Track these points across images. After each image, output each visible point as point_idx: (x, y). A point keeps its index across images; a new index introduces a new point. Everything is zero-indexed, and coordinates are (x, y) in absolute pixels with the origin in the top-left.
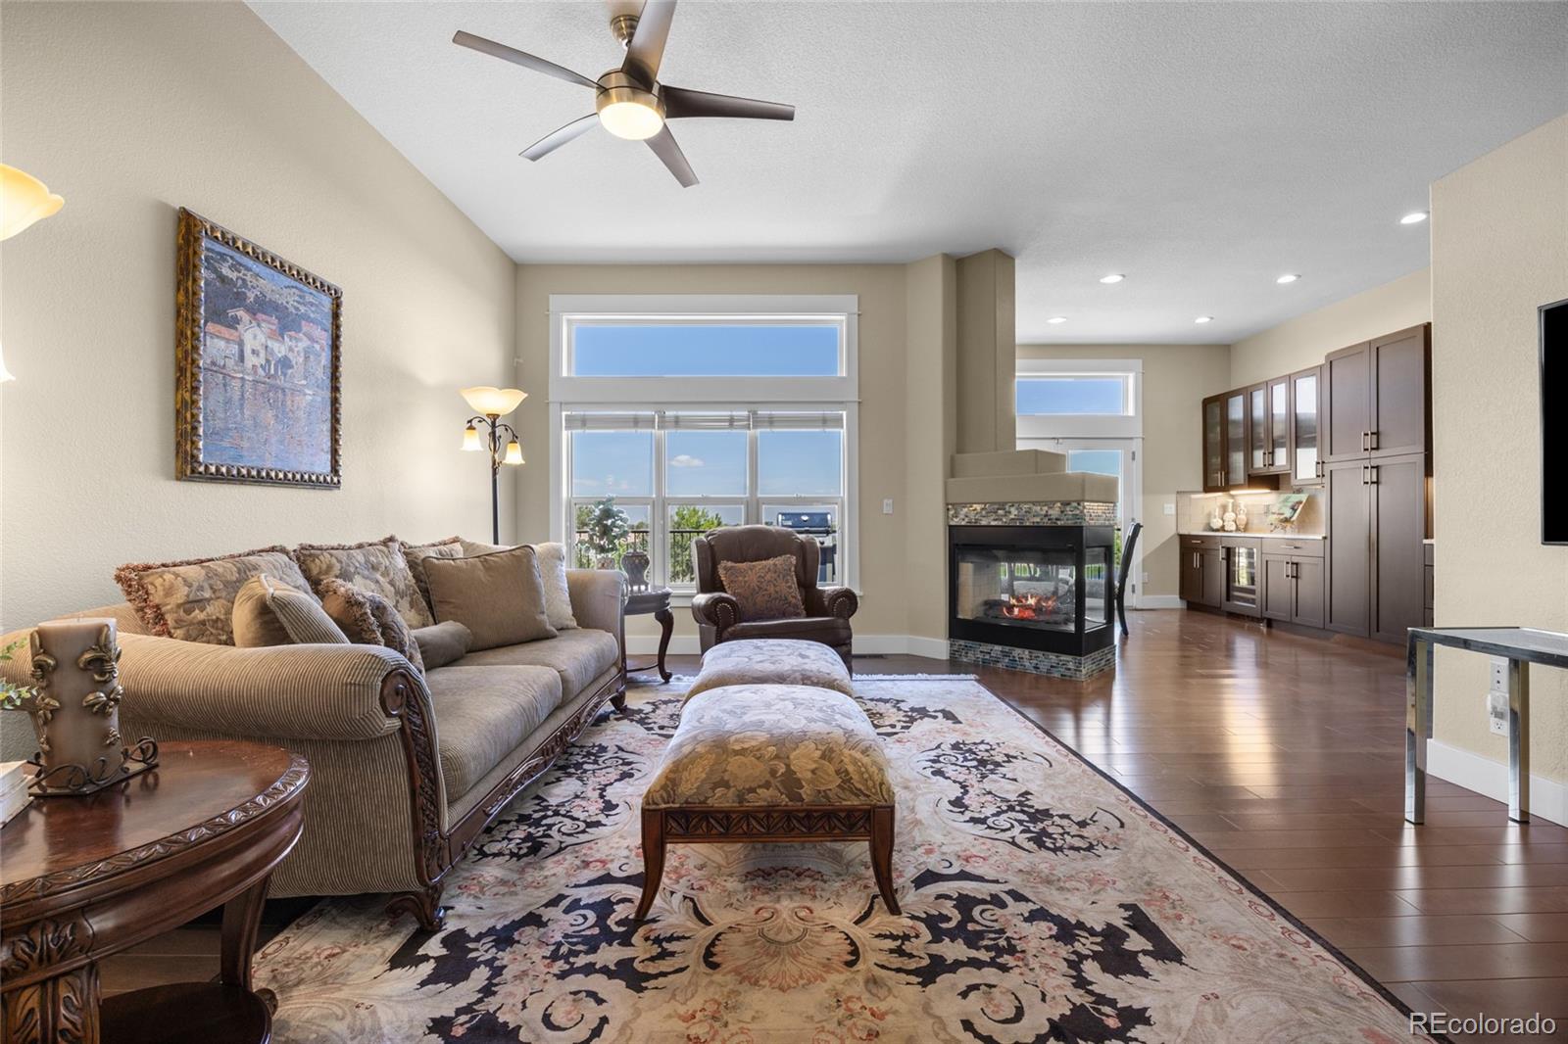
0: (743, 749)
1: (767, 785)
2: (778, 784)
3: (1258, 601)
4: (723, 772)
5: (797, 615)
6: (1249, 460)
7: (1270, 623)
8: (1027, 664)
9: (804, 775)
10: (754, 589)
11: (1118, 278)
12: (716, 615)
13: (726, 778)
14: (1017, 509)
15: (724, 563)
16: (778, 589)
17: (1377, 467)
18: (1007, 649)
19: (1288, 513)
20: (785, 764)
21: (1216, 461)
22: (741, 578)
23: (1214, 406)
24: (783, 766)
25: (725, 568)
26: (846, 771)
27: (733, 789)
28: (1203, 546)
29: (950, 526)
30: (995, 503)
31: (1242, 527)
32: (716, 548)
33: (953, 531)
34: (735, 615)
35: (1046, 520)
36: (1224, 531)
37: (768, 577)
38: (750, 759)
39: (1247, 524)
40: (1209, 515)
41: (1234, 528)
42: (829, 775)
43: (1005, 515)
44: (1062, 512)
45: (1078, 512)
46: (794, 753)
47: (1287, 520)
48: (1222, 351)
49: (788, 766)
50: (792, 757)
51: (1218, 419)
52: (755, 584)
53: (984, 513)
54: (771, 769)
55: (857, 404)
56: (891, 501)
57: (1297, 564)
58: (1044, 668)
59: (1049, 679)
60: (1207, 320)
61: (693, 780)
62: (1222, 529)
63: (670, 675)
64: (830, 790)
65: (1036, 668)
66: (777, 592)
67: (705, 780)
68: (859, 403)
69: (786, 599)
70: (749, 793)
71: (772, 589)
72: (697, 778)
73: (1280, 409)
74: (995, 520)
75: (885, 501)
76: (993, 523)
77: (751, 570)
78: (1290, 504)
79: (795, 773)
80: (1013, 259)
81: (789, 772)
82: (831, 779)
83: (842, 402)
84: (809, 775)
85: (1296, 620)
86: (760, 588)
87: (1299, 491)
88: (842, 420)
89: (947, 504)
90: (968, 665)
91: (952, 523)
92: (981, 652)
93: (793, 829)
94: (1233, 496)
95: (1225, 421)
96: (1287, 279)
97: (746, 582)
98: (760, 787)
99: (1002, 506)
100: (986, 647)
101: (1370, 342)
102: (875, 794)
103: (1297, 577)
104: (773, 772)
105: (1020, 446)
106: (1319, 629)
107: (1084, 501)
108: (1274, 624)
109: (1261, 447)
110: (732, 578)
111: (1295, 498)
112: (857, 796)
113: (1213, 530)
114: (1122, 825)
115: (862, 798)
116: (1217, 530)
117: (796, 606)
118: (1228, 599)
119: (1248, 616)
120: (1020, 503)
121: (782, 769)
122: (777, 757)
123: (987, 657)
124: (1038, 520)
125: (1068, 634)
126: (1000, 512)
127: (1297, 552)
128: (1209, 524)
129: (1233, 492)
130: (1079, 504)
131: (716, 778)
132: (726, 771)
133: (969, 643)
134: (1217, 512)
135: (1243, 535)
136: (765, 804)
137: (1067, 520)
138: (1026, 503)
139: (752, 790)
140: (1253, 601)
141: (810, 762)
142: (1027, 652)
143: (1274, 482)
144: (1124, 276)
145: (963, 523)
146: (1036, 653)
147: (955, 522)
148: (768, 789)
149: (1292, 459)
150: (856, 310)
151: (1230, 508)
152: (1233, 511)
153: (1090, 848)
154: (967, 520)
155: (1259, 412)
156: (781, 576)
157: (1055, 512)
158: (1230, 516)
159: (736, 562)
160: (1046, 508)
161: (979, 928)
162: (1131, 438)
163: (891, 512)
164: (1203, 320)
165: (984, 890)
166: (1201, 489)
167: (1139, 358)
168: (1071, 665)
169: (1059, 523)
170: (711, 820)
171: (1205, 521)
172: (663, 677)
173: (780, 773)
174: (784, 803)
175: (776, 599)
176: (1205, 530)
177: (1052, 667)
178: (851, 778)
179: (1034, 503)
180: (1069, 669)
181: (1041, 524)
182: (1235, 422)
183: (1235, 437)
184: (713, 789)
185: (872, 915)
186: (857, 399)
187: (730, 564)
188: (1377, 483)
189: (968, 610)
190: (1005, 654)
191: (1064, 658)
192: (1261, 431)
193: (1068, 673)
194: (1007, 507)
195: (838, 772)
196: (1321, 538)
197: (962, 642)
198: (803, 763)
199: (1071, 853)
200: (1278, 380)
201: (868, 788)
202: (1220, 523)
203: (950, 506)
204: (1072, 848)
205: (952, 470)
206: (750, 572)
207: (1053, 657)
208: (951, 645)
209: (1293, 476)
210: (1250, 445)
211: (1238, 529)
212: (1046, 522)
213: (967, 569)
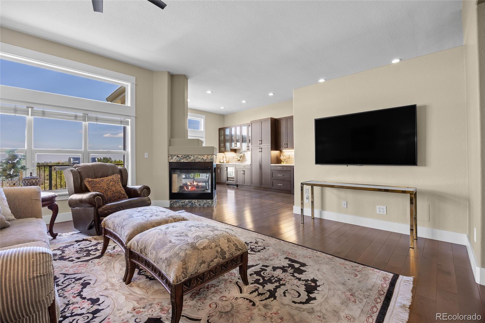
0: (204, 247)
1: (216, 257)
2: (219, 255)
3: (235, 181)
4: (202, 258)
5: (125, 198)
6: (231, 145)
7: (237, 186)
8: (197, 204)
9: (226, 249)
10: (106, 189)
11: (210, 92)
12: (95, 202)
13: (204, 260)
14: (193, 157)
15: (87, 179)
16: (116, 188)
17: (261, 148)
18: (190, 200)
19: (239, 159)
20: (220, 248)
21: (222, 145)
22: (98, 185)
23: (222, 130)
24: (219, 248)
25: (88, 181)
26: (236, 244)
27: (207, 263)
28: (221, 167)
29: (169, 162)
30: (185, 155)
31: (227, 162)
32: (82, 173)
33: (171, 164)
34: (103, 201)
35: (202, 160)
36: (224, 163)
37: (111, 184)
38: (208, 250)
39: (229, 161)
40: (220, 159)
41: (226, 162)
42: (232, 247)
43: (189, 159)
44: (207, 158)
45: (212, 158)
46: (221, 242)
47: (239, 160)
48: (222, 116)
49: (221, 248)
50: (220, 244)
51: (223, 134)
52: (106, 187)
53: (182, 158)
54: (216, 251)
55: (135, 117)
56: (147, 153)
57: (244, 171)
58: (202, 204)
59: (203, 207)
60: (223, 108)
61: (193, 265)
62: (223, 163)
63: (56, 235)
64: (233, 252)
65: (200, 205)
66: (116, 190)
67: (197, 263)
68: (136, 117)
69: (120, 192)
70: (211, 262)
71: (114, 189)
72: (194, 264)
73: (238, 133)
74: (186, 160)
75: (145, 154)
76: (185, 161)
77: (103, 181)
78: (239, 156)
79: (223, 250)
80: (187, 79)
81: (222, 250)
82: (233, 248)
83: (129, 116)
84: (227, 249)
85: (244, 184)
86: (109, 189)
87: (241, 153)
88: (129, 122)
89: (169, 155)
90: (177, 207)
91: (170, 161)
92: (181, 203)
93: (223, 270)
94: (225, 154)
95: (225, 135)
96: (244, 102)
97: (101, 187)
98: (214, 259)
99: (188, 156)
100: (183, 201)
101: (260, 120)
102: (244, 248)
103: (244, 174)
104: (217, 252)
105: (189, 138)
106: (249, 186)
107: (213, 155)
108: (238, 186)
109: (234, 142)
110: (93, 185)
111: (241, 155)
112: (239, 251)
113: (221, 163)
114: (264, 241)
115: (241, 251)
116: (222, 163)
117: (124, 195)
118: (227, 181)
119: (232, 185)
120: (194, 155)
121: (219, 250)
122: (216, 246)
123: (183, 204)
124: (200, 160)
125: (208, 193)
126: (188, 158)
127: (244, 168)
128: (220, 161)
129: (225, 153)
130: (212, 156)
131: (200, 261)
132: (203, 257)
133: (177, 200)
134: (222, 158)
135: (228, 164)
136: (216, 264)
137: (209, 160)
138: (196, 155)
139: (212, 261)
140: (233, 181)
141: (226, 244)
142: (197, 200)
143: (235, 151)
144: (212, 92)
145: (175, 161)
146: (199, 200)
147: (172, 161)
148: (217, 258)
149: (241, 145)
150: (135, 83)
151: (224, 157)
152: (225, 158)
153: (265, 248)
154: (176, 160)
155: (233, 133)
156: (117, 183)
157: (205, 158)
158: (225, 159)
159: (93, 179)
160: (202, 157)
161: (268, 278)
162: (202, 137)
163: (147, 158)
164: (222, 108)
165: (258, 268)
166: (218, 152)
167: (204, 115)
168: (210, 203)
169: (206, 161)
170: (198, 279)
171: (219, 160)
172: (52, 236)
173: (219, 251)
174: (221, 262)
175: (116, 192)
176: (219, 163)
177: (204, 204)
178: (238, 246)
179: (198, 155)
180: (210, 204)
181: (201, 161)
182: (227, 135)
183: (227, 139)
184: (200, 266)
185: (242, 288)
186: (135, 116)
187: (90, 179)
188: (261, 152)
189: (175, 190)
190: (189, 202)
191: (208, 200)
192: (234, 138)
193: (210, 205)
194: (190, 156)
195: (234, 245)
196: (250, 164)
197: (175, 200)
198: (225, 246)
199: (262, 251)
200: (238, 126)
201: (242, 247)
202: (223, 161)
203: (170, 156)
204: (261, 250)
205: (170, 144)
206: (102, 182)
207: (205, 201)
208: (170, 202)
209: (241, 149)
210: (231, 141)
211: (227, 163)
212: (202, 161)
213: (175, 176)
